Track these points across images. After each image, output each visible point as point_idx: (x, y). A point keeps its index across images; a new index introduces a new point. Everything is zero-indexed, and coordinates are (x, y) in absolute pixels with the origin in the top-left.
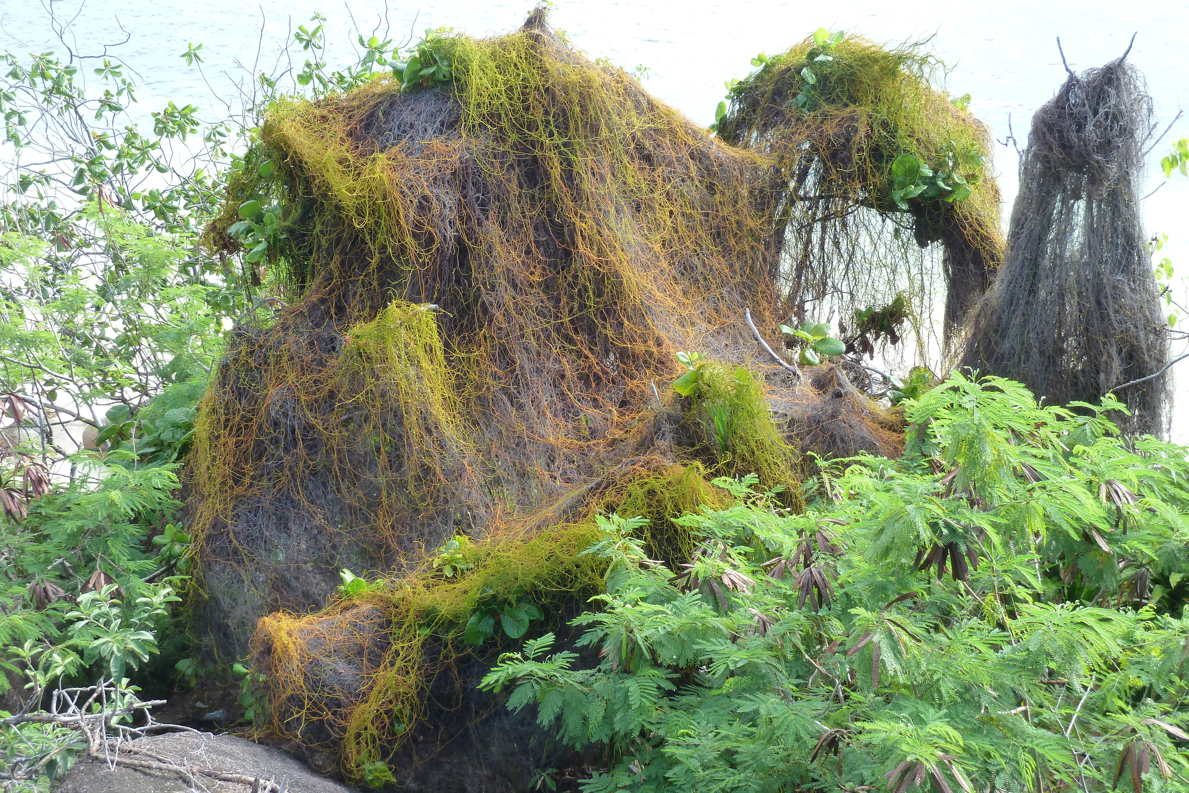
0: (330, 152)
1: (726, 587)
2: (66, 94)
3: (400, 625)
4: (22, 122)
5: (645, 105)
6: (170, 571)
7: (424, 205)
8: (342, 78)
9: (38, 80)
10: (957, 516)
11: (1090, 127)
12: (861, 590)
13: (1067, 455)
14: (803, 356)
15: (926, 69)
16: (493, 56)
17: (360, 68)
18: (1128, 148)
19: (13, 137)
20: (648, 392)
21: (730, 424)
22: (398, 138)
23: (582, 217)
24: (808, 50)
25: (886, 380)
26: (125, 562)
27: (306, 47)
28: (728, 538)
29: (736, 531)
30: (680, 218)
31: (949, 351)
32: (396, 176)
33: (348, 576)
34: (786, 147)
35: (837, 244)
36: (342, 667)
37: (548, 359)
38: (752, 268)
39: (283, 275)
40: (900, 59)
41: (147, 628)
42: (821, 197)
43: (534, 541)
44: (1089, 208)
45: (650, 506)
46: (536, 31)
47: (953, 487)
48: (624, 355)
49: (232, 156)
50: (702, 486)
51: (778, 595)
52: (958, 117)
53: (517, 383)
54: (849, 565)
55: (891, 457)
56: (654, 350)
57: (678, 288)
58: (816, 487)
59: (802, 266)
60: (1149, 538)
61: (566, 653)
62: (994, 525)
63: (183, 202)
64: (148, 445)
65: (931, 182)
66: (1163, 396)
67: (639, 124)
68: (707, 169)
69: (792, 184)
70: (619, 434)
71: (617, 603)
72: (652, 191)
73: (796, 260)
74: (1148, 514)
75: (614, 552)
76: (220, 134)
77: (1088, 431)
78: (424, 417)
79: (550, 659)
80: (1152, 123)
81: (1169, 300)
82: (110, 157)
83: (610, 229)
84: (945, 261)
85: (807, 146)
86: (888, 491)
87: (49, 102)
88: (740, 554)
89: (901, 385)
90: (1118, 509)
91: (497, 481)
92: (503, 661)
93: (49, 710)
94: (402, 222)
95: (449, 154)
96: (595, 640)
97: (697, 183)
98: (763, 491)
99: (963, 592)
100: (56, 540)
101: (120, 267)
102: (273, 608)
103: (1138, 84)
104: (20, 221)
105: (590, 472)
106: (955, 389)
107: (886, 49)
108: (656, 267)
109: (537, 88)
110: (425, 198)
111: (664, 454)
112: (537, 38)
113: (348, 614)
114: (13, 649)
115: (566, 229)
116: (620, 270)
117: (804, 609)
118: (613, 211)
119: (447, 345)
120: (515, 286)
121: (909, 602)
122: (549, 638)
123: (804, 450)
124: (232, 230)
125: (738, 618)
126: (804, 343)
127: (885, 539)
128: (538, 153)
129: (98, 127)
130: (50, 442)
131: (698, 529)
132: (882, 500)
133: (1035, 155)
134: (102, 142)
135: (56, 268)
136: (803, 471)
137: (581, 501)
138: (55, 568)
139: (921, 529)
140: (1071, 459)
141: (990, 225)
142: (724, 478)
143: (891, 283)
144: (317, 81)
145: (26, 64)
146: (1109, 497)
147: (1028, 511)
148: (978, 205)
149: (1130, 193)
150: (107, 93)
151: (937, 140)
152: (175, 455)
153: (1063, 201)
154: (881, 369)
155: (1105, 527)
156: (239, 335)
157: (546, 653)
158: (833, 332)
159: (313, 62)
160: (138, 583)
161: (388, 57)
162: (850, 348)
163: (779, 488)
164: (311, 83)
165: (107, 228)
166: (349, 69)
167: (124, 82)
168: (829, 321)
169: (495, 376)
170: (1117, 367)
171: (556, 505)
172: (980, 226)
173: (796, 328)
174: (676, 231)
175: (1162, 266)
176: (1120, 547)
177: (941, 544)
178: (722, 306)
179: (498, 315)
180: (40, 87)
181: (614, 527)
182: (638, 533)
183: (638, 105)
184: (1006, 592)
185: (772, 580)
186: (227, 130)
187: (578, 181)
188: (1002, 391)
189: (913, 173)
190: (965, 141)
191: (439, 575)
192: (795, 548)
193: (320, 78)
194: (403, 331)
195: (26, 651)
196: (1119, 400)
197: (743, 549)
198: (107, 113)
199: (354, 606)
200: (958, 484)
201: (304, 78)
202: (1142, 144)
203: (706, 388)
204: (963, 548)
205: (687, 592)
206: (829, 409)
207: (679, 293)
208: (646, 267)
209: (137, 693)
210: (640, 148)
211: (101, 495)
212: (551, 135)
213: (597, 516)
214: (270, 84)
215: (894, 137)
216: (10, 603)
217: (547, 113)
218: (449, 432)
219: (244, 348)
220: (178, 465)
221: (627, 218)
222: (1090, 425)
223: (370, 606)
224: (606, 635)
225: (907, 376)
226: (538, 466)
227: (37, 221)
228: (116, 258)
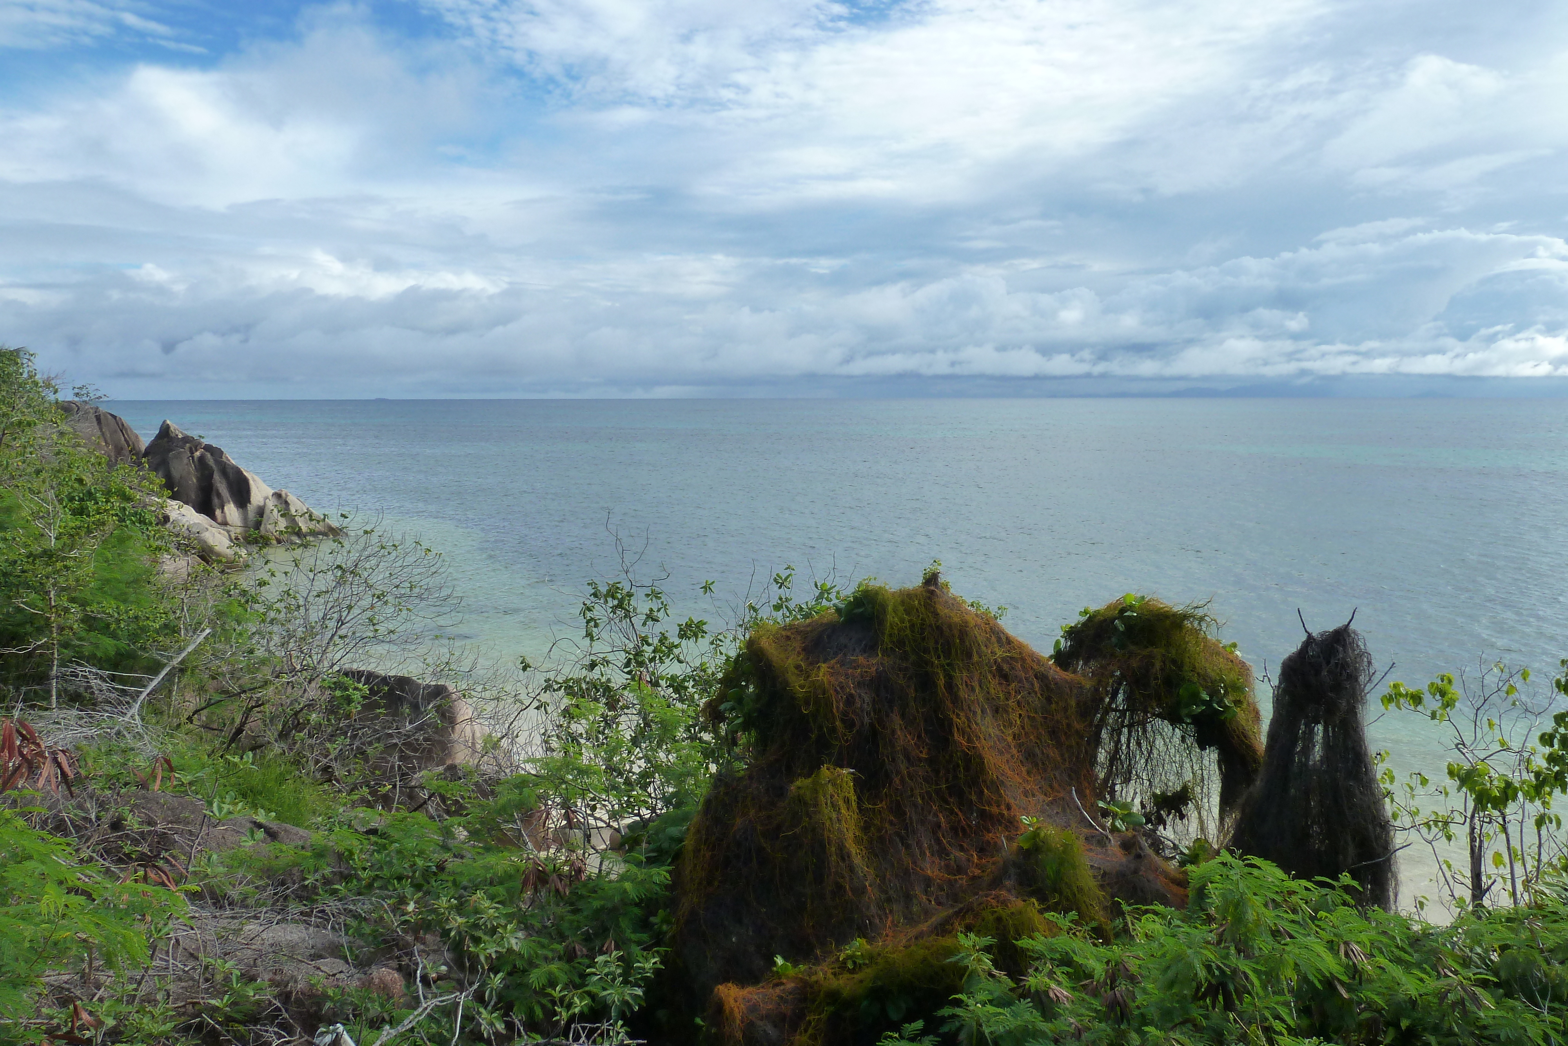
0: (790, 661)
1: (1052, 1000)
2: (626, 609)
3: (813, 1001)
4: (596, 626)
5: (1004, 640)
6: (658, 944)
7: (850, 700)
8: (801, 609)
9: (610, 599)
10: (1226, 962)
11: (1324, 673)
12: (1153, 1013)
13: (1313, 919)
14: (1113, 824)
15: (1204, 625)
16: (903, 603)
17: (814, 603)
18: (1354, 689)
19: (589, 635)
20: (999, 842)
21: (1058, 872)
22: (836, 654)
23: (958, 716)
24: (1120, 607)
25: (1175, 847)
26: (629, 934)
27: (780, 587)
28: (1055, 960)
29: (1061, 955)
30: (1026, 720)
31: (1224, 828)
32: (832, 679)
33: (779, 961)
34: (1103, 674)
35: (1139, 744)
36: (771, 1030)
37: (930, 813)
38: (1077, 758)
39: (753, 740)
40: (1185, 617)
41: (639, 986)
42: (1127, 710)
43: (912, 948)
44: (1326, 730)
45: (997, 929)
46: (932, 588)
47: (1224, 938)
48: (983, 814)
49: (726, 655)
50: (1037, 918)
51: (1090, 1009)
52: (1228, 659)
53: (906, 829)
54: (1144, 991)
55: (1177, 909)
56: (1005, 812)
57: (1024, 769)
58: (1121, 926)
59: (1114, 758)
60: (1380, 990)
61: (931, 1037)
62: (1255, 971)
63: (692, 683)
64: (652, 851)
65: (1208, 704)
66: (1390, 875)
67: (1000, 653)
68: (1046, 686)
69: (1107, 700)
70: (977, 872)
71: (971, 1002)
72: (1007, 699)
73: (1109, 753)
74: (1379, 971)
75: (970, 962)
76: (720, 640)
77: (1330, 900)
78: (841, 848)
79: (920, 1040)
80: (1372, 671)
81: (1392, 800)
82: (648, 650)
83: (977, 724)
84: (1219, 762)
85: (1118, 673)
86: (1174, 936)
87: (615, 613)
88: (1063, 973)
89: (1186, 851)
90: (1354, 963)
91: (889, 900)
92: (886, 1038)
93: (568, 1039)
94: (835, 711)
95: (869, 667)
96: (953, 1029)
97: (1039, 695)
98: (1081, 925)
99: (1232, 1021)
100: (585, 913)
101: (647, 724)
102: (725, 980)
103: (1360, 643)
104: (587, 689)
105: (956, 899)
106: (1224, 864)
107: (1175, 609)
108: (1008, 752)
109: (931, 626)
110: (851, 695)
111: (1009, 891)
112: (932, 592)
113: (778, 990)
114: (549, 990)
115: (946, 723)
116: (983, 753)
117: (1110, 1022)
118: (979, 712)
119: (859, 798)
120: (908, 759)
121: (1189, 1025)
122: (919, 1024)
123: (1113, 897)
124: (722, 707)
125: (1059, 1025)
126: (1115, 816)
127: (1170, 974)
128: (929, 669)
129: (643, 631)
130: (589, 841)
131: (1033, 951)
132: (1170, 943)
133: (1284, 690)
134: (645, 641)
135: (606, 723)
136: (1112, 912)
137: (947, 921)
138: (582, 934)
139: (1198, 969)
140: (1316, 922)
141: (1252, 737)
142: (1052, 913)
143: (1179, 775)
144: (785, 610)
145: (603, 589)
146: (1347, 955)
147: (1281, 961)
148: (1243, 723)
149: (1357, 721)
150: (651, 610)
151: (1213, 674)
152: (669, 860)
153: (1306, 725)
154: (1172, 837)
155: (1345, 979)
156: (720, 780)
157: (916, 1036)
158: (1136, 808)
159: (784, 598)
160: (636, 950)
161: (833, 596)
162: (1149, 821)
163: (1094, 924)
164: (781, 611)
165: (642, 700)
166: (807, 603)
167: (662, 603)
168: (1133, 800)
169: (891, 823)
170: (1351, 850)
171: (929, 923)
172: (1245, 737)
173: (1109, 803)
174: (1023, 728)
175: (1385, 774)
176: (1357, 996)
177: (1214, 982)
178: (1055, 785)
179: (897, 780)
180: (610, 604)
181: (971, 943)
182: (987, 949)
183: (999, 640)
184: (1266, 1024)
185: (1086, 997)
186: (725, 638)
187: (956, 689)
188: (1259, 868)
189: (1195, 698)
190: (1233, 676)
191: (843, 966)
192: (1104, 974)
193: (787, 607)
194: (830, 786)
195: (557, 993)
196: (1353, 878)
197: (1066, 969)
198: (650, 623)
199: (782, 984)
200: (1227, 935)
201: (777, 607)
202: (1365, 686)
203: (1041, 844)
204: (1231, 987)
205: (1022, 1000)
206: (1132, 866)
207: (1024, 773)
208: (1001, 753)
209: (627, 1033)
210: (1000, 669)
211: (618, 885)
212: (939, 657)
213: (959, 934)
214: (755, 610)
215: (1181, 671)
216: (550, 955)
217: (937, 642)
218: (857, 861)
219: (722, 789)
220: (670, 868)
221: (989, 718)
222: (1332, 896)
223: (793, 985)
224: (962, 1025)
225: (1191, 844)
226: (918, 891)
227: (598, 690)
228: (644, 719)
